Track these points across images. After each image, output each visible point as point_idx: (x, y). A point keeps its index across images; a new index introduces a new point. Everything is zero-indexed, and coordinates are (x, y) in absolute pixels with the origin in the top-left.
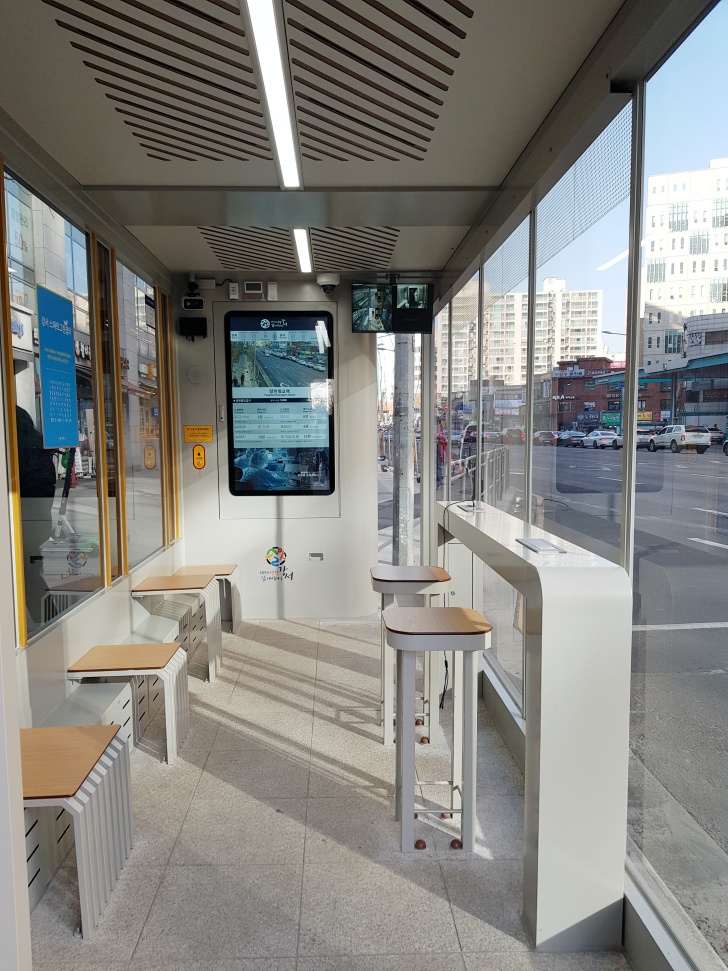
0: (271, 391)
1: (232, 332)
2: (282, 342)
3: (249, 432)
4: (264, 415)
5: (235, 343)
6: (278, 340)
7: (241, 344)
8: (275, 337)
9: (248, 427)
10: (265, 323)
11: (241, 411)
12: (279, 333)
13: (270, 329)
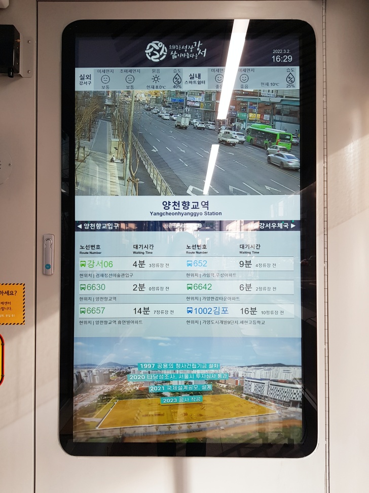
0: (166, 205)
1: (79, 72)
2: (193, 93)
3: (113, 299)
4: (148, 260)
5: (86, 94)
6: (185, 87)
7: (99, 97)
8: (177, 81)
9: (111, 287)
10: (156, 49)
11: (94, 249)
12: (186, 72)
13: (168, 62)
